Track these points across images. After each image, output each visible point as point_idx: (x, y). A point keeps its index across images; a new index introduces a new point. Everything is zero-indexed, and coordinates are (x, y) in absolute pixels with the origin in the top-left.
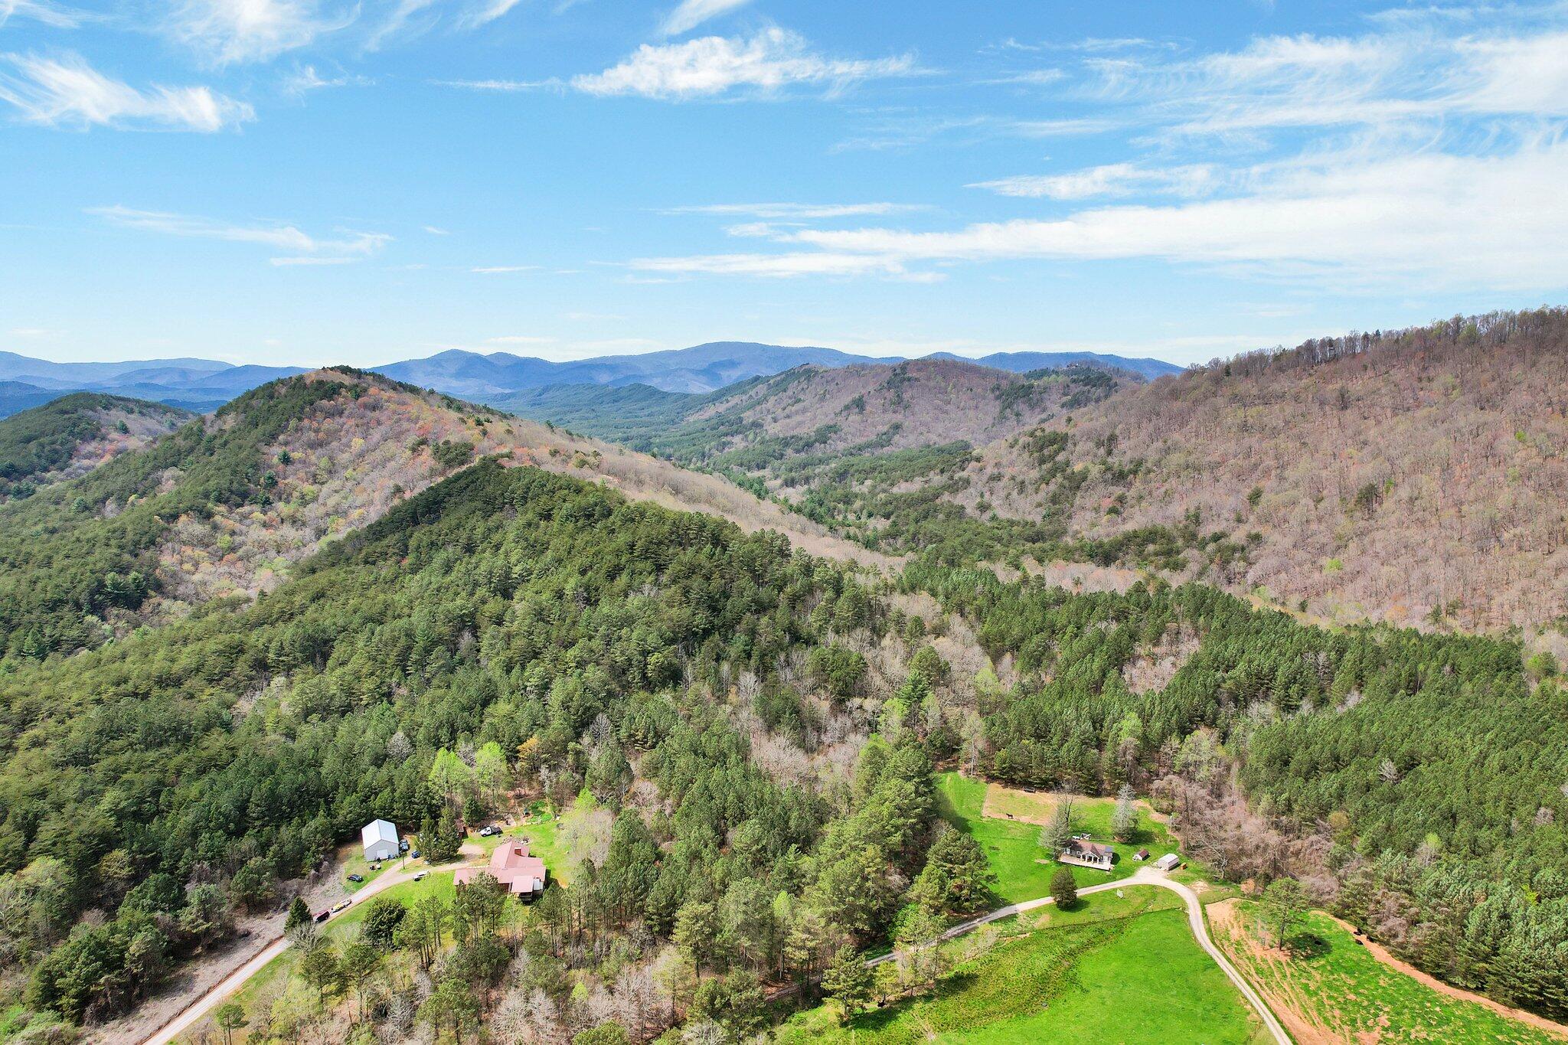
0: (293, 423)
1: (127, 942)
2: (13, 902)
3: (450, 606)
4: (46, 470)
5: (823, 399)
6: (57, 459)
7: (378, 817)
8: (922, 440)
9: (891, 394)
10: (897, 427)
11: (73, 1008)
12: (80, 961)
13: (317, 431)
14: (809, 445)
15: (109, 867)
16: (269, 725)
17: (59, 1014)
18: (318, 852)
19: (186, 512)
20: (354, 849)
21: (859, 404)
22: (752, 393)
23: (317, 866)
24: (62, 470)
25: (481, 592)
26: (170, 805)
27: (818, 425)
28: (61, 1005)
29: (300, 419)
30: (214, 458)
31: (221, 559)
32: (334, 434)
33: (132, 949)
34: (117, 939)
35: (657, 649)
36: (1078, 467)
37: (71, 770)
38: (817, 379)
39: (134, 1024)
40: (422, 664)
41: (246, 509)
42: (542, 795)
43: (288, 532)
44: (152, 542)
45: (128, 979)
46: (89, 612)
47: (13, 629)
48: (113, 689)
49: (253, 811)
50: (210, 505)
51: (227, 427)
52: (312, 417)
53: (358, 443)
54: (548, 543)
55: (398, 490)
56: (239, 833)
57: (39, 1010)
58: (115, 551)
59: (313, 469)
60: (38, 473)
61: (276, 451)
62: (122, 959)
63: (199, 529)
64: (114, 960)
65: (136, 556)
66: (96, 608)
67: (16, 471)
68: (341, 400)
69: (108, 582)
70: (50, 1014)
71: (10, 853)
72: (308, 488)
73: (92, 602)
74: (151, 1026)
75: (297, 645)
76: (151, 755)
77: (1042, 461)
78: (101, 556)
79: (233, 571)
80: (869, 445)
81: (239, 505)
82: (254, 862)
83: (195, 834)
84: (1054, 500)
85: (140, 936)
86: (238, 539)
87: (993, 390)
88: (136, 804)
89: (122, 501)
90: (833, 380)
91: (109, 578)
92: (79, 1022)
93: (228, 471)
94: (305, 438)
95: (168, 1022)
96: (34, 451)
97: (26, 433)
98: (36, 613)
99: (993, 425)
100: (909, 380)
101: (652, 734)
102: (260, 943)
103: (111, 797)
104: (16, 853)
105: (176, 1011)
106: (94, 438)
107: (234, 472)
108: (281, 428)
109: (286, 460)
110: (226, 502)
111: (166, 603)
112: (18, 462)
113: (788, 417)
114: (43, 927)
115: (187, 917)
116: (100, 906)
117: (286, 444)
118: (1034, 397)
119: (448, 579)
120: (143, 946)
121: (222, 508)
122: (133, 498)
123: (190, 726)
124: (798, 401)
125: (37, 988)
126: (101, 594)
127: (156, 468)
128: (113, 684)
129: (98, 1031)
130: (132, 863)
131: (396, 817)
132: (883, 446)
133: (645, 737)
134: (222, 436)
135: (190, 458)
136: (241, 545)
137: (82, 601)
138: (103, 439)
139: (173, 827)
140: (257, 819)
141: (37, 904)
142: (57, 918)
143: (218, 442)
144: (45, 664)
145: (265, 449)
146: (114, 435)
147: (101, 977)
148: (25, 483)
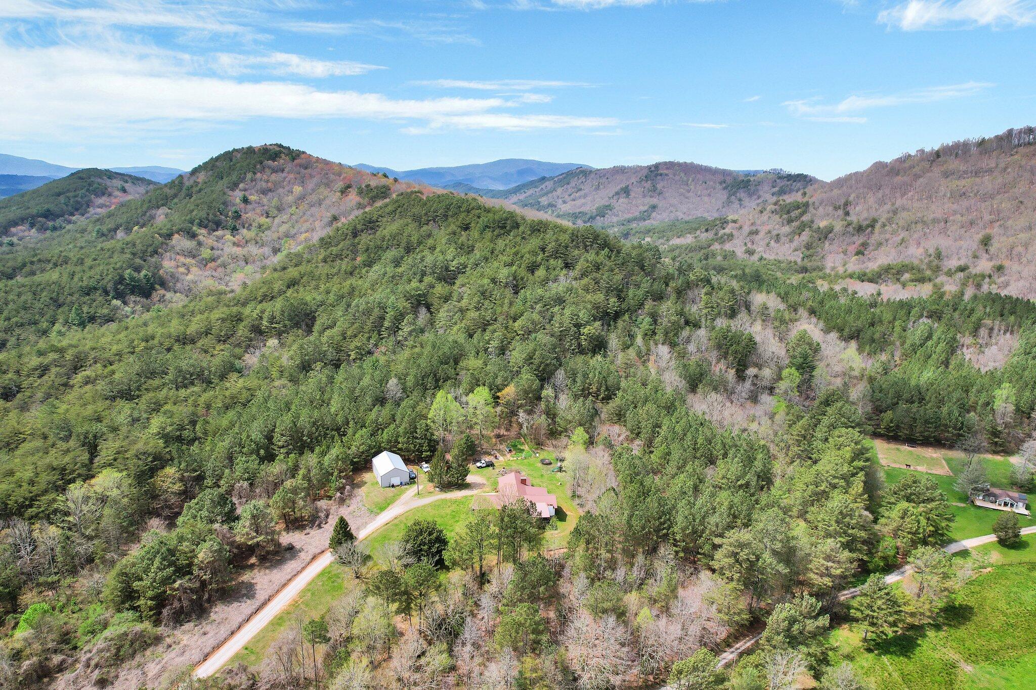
0: (249, 176)
1: (194, 550)
2: (85, 508)
3: (408, 288)
4: (72, 214)
5: (598, 188)
6: (80, 208)
7: (385, 449)
8: (673, 216)
9: (648, 185)
10: (654, 207)
11: (151, 609)
12: (155, 566)
13: (267, 181)
14: (592, 218)
15: (163, 482)
16: (275, 373)
17: (138, 614)
18: (340, 477)
19: (178, 233)
20: (367, 476)
21: (626, 191)
22: (543, 186)
23: (341, 489)
24: (83, 215)
25: (428, 279)
26: (206, 433)
27: (597, 205)
28: (139, 606)
29: (255, 173)
30: (192, 200)
31: (205, 266)
32: (277, 185)
33: (201, 556)
34: (185, 546)
35: (588, 323)
36: (823, 224)
37: (120, 403)
38: (592, 176)
39: (208, 628)
40: (395, 329)
41: (219, 233)
42: (519, 435)
43: (253, 249)
44: (156, 252)
45: (197, 585)
46: (113, 298)
47: (60, 306)
48: (143, 344)
49: (279, 440)
50: (195, 228)
51: (200, 180)
52: (262, 171)
53: (298, 189)
54: (473, 247)
55: (335, 219)
56: (270, 457)
57: (119, 611)
58: (128, 256)
59: (266, 208)
60: (66, 216)
61: (237, 196)
62: (190, 565)
63: (188, 244)
64: (183, 567)
65: (145, 261)
66: (120, 295)
67: (52, 214)
68: (282, 161)
69: (126, 276)
70: (130, 614)
71: (79, 465)
72: (263, 220)
73: (116, 290)
74: (224, 631)
75: (286, 314)
76: (183, 393)
77: (790, 221)
78: (118, 260)
79: (214, 274)
80: (635, 219)
81: (214, 231)
82: (288, 484)
83: (231, 458)
84: (808, 247)
85: (207, 545)
86: (217, 253)
87: (721, 183)
88: (178, 430)
89: (128, 230)
90: (604, 176)
91: (128, 273)
92: (157, 623)
93: (206, 207)
94: (258, 187)
95: (239, 628)
96: (63, 201)
97: (57, 190)
98: (76, 296)
99: (723, 207)
100: (661, 175)
101: (603, 388)
102: (304, 556)
103: (156, 423)
104: (84, 465)
105: (244, 617)
106: (103, 194)
107: (210, 208)
108: (242, 180)
109: (245, 200)
110: (205, 227)
111: (169, 295)
112: (51, 207)
113: (574, 200)
114: (113, 532)
115: (242, 531)
116: (158, 515)
117: (245, 190)
118: (752, 188)
119: (400, 270)
120: (210, 555)
121: (203, 231)
122: (136, 228)
123: (210, 372)
124: (581, 190)
125: (116, 589)
126: (122, 284)
127: (149, 208)
128: (143, 341)
129: (176, 632)
130: (182, 479)
131: (399, 449)
132: (645, 220)
133: (599, 390)
134: (197, 186)
135: (176, 200)
136: (219, 257)
137: (109, 289)
138: (110, 195)
139: (212, 451)
140: (283, 447)
141: (107, 511)
142: (125, 524)
143: (195, 189)
144: (86, 330)
145: (231, 193)
146: (117, 193)
147: (175, 581)
148: (58, 222)
